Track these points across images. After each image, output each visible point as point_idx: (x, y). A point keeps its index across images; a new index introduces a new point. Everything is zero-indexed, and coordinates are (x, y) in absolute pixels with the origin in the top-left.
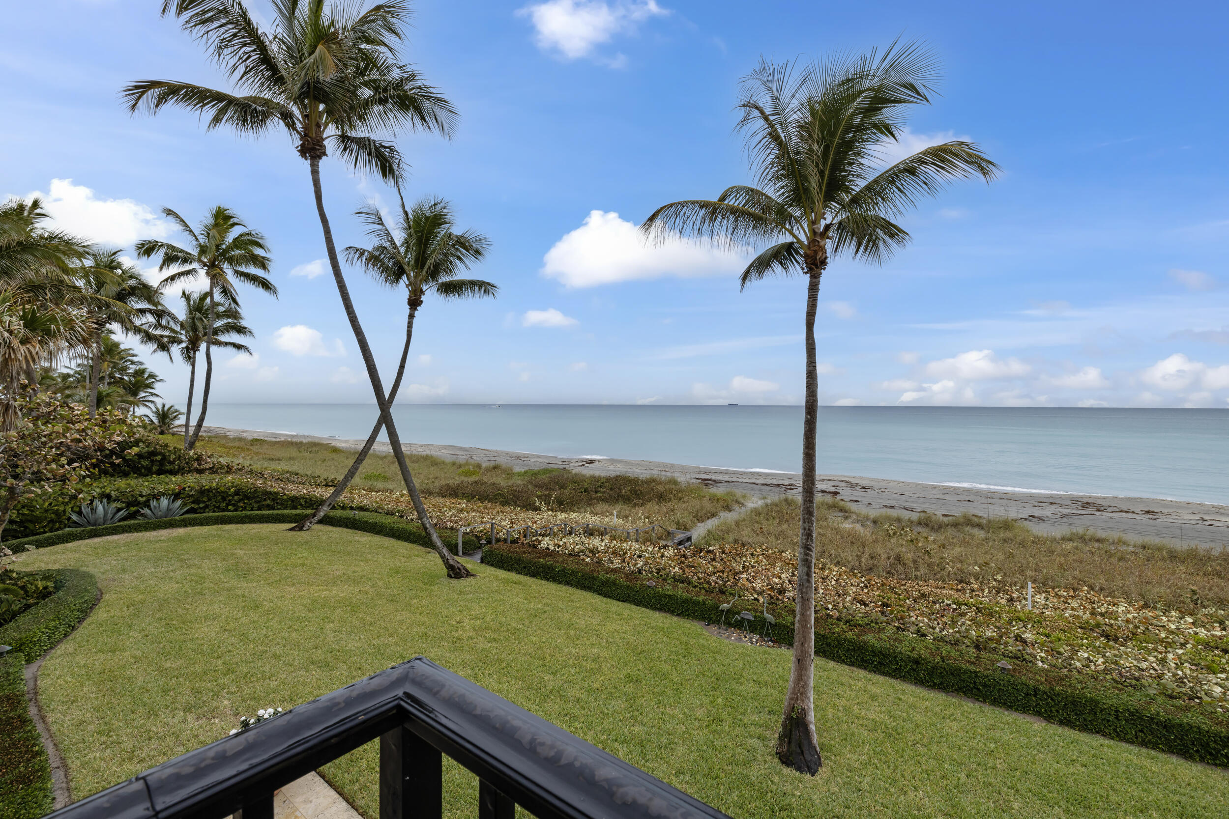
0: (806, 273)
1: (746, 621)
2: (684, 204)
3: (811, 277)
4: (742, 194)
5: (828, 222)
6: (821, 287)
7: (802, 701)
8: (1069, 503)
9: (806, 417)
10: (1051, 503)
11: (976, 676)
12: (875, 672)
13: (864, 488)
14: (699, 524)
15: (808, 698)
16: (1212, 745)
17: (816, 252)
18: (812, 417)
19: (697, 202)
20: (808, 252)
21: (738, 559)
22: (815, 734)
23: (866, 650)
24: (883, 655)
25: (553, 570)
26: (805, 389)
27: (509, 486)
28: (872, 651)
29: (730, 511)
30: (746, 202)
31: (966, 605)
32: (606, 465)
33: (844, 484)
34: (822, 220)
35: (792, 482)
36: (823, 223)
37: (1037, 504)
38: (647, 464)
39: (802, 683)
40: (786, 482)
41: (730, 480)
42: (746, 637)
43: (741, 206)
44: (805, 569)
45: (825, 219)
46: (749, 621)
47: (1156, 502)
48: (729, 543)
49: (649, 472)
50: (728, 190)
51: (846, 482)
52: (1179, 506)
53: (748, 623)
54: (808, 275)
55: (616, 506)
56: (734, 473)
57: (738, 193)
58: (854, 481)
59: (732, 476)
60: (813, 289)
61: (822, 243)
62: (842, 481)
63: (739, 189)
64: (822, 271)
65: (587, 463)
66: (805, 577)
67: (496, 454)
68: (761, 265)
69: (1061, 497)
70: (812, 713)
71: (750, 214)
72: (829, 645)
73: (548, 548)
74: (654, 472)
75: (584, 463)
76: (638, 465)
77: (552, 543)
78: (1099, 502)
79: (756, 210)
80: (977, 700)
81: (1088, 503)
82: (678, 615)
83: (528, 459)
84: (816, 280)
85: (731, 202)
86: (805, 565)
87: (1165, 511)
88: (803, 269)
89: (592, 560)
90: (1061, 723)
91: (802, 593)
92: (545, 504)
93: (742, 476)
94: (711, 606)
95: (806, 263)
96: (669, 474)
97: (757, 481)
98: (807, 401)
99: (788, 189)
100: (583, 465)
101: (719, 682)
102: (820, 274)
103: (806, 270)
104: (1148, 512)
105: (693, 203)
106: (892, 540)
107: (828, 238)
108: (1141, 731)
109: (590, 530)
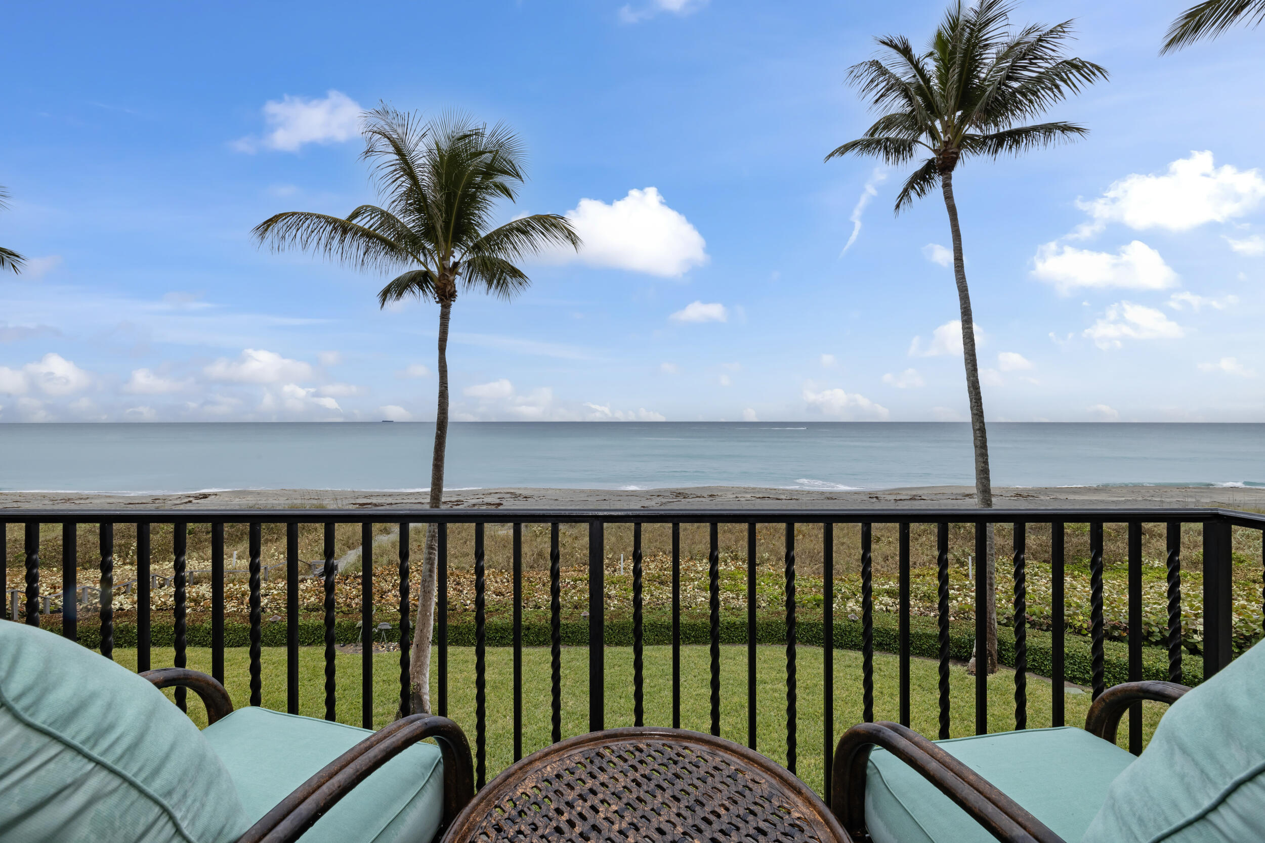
0: (437, 302)
1: (383, 632)
2: (308, 216)
3: (442, 306)
4: (377, 215)
5: (457, 260)
6: (451, 316)
7: (418, 678)
8: (668, 494)
9: (437, 433)
10: (658, 496)
11: (568, 627)
12: (497, 646)
13: (526, 497)
14: (349, 552)
15: (425, 675)
16: (688, 632)
17: (445, 285)
18: (442, 432)
19: (324, 217)
20: (439, 284)
21: (389, 579)
22: (428, 702)
23: (491, 630)
24: (504, 630)
25: (128, 631)
26: (437, 407)
27: (50, 541)
28: (496, 629)
29: (389, 534)
30: (380, 224)
31: (580, 580)
32: (227, 499)
33: (509, 495)
34: (451, 258)
35: (460, 498)
36: (452, 260)
37: (649, 497)
38: (290, 492)
39: (419, 663)
40: (454, 499)
41: (394, 502)
42: (383, 647)
43: (371, 229)
44: (428, 566)
45: (454, 257)
46: (387, 630)
47: (717, 488)
48: (382, 566)
49: (289, 502)
50: (362, 207)
51: (511, 493)
52: (727, 489)
53: (386, 633)
54: (440, 305)
55: (239, 546)
56: (399, 494)
57: (373, 213)
58: (518, 492)
59: (398, 498)
60: (445, 318)
61: (451, 278)
62: (508, 493)
63: (374, 210)
64: (452, 303)
65: (196, 498)
66: (428, 573)
67: (18, 498)
68: (398, 288)
69: (666, 491)
70: (427, 686)
71: (383, 240)
72: (460, 634)
73: (122, 609)
74: (295, 501)
75: (191, 499)
76: (276, 495)
77: (129, 601)
78: (686, 492)
79: (391, 237)
80: (568, 645)
81: (680, 493)
82: (309, 645)
83: (87, 501)
84: (447, 310)
85: (362, 222)
86: (428, 563)
87: (719, 494)
88: (435, 298)
89: (194, 610)
90: (617, 644)
91: (424, 588)
92: (120, 556)
93: (408, 497)
94: (347, 626)
95: (437, 293)
96: (315, 502)
97: (423, 501)
98: (438, 418)
99: (420, 223)
100: (190, 502)
101: (347, 692)
102: (450, 306)
103: (437, 300)
104: (711, 496)
105: (318, 217)
106: (539, 540)
107: (457, 273)
108: (657, 635)
109: (195, 578)
